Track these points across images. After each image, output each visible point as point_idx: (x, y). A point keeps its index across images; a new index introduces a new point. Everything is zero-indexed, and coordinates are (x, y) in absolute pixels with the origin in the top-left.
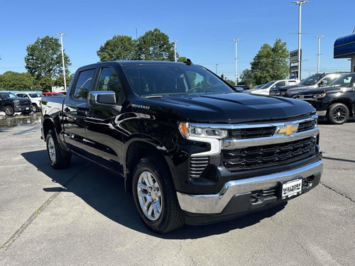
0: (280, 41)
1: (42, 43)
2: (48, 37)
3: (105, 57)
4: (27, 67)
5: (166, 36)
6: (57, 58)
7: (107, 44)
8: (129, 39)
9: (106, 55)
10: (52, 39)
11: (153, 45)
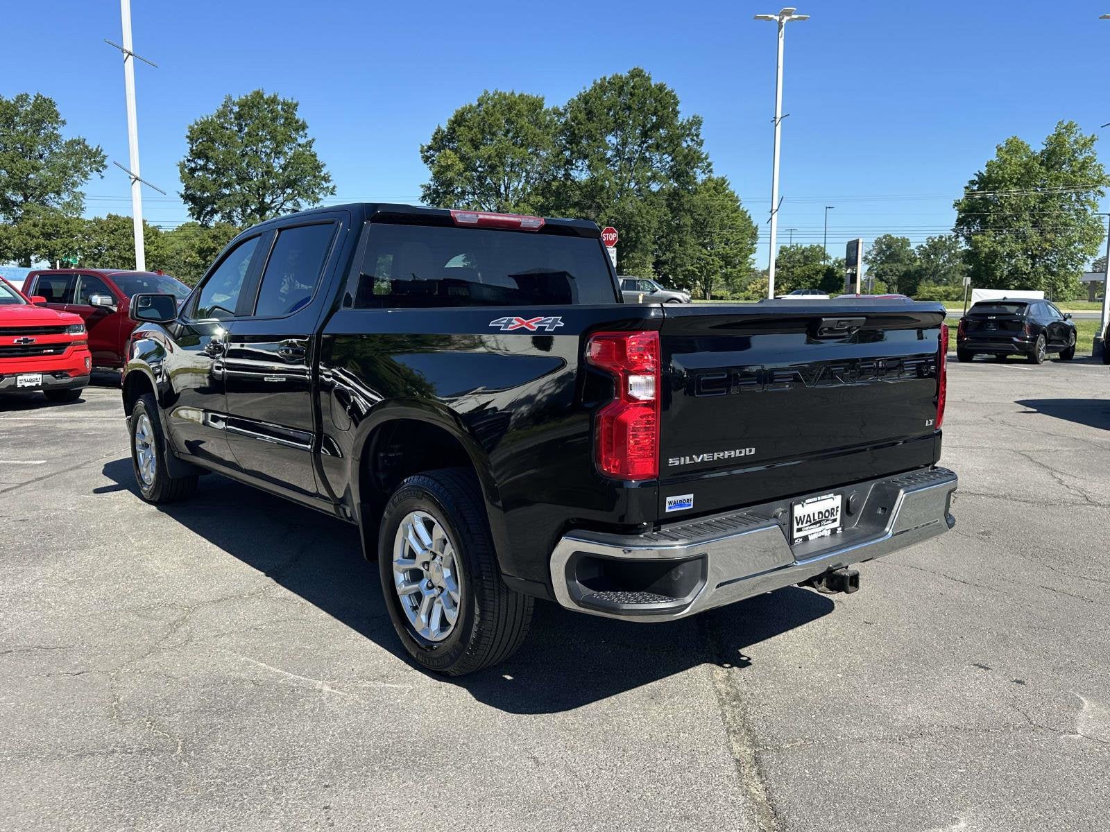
0: (1069, 128)
1: (239, 116)
2: (259, 95)
3: (448, 168)
4: (187, 198)
5: (670, 94)
6: (284, 168)
7: (459, 120)
8: (536, 106)
9: (452, 158)
10: (274, 101)
11: (619, 126)
